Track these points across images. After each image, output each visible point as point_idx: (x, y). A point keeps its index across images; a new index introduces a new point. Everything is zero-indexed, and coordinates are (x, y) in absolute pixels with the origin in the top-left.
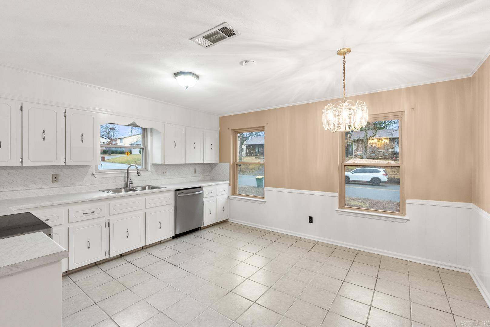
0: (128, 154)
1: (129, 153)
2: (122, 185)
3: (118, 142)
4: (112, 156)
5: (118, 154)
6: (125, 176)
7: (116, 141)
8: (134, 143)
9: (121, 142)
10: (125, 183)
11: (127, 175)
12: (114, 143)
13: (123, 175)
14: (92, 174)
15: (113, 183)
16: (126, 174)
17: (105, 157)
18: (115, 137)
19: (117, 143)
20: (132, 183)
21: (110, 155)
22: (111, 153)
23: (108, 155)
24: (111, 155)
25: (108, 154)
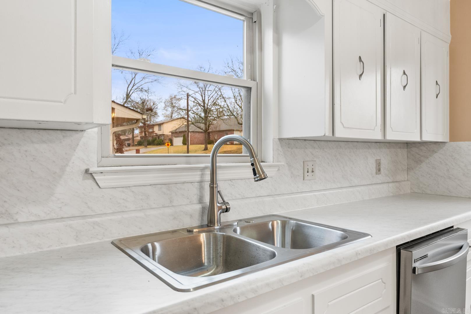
0: (168, 145)
1: (170, 144)
2: (191, 216)
3: (156, 129)
4: (149, 148)
5: (155, 146)
6: (201, 182)
7: (153, 128)
8: (176, 130)
9: (160, 130)
10: (203, 208)
11: (208, 178)
12: (151, 130)
13: (196, 177)
14: (87, 171)
15: (164, 207)
16: (208, 173)
17: (140, 150)
18: (152, 123)
19: (154, 130)
20: (227, 210)
21: (146, 147)
22: (148, 145)
23: (143, 147)
24: (148, 146)
25: (144, 145)
